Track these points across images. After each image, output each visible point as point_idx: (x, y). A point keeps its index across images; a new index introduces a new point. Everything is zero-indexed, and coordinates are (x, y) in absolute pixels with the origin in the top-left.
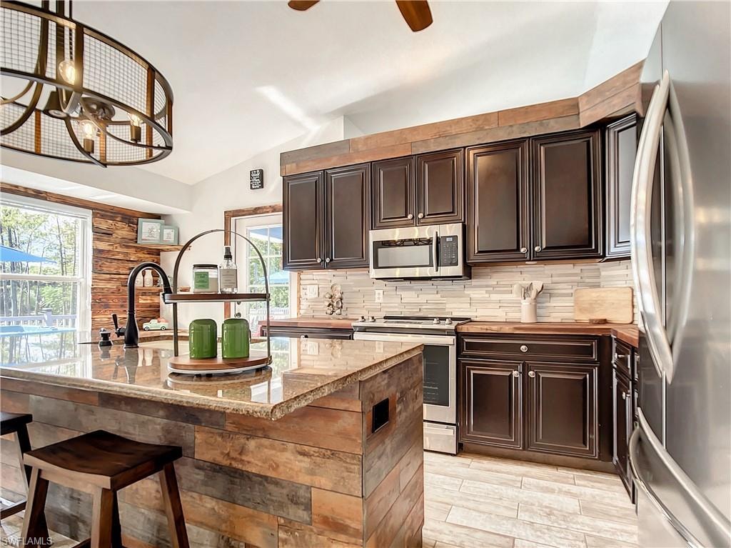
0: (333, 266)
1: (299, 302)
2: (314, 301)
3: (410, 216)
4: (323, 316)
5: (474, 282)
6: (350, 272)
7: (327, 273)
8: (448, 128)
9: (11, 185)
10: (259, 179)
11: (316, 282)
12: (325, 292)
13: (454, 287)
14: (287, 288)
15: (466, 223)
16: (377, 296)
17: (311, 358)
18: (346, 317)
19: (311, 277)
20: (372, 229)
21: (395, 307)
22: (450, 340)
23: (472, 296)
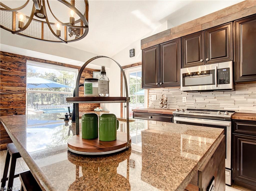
0: (163, 86)
1: (148, 102)
2: (154, 101)
3: (201, 60)
4: (158, 108)
5: (237, 92)
6: (170, 89)
7: (160, 89)
8: (223, 13)
9: (55, 62)
10: (133, 53)
11: (155, 93)
12: (160, 98)
13: (224, 95)
14: (144, 96)
15: (234, 61)
16: (183, 99)
17: (153, 125)
18: (168, 109)
19: (153, 91)
20: (182, 68)
21: (192, 105)
22: (228, 124)
23: (235, 99)
